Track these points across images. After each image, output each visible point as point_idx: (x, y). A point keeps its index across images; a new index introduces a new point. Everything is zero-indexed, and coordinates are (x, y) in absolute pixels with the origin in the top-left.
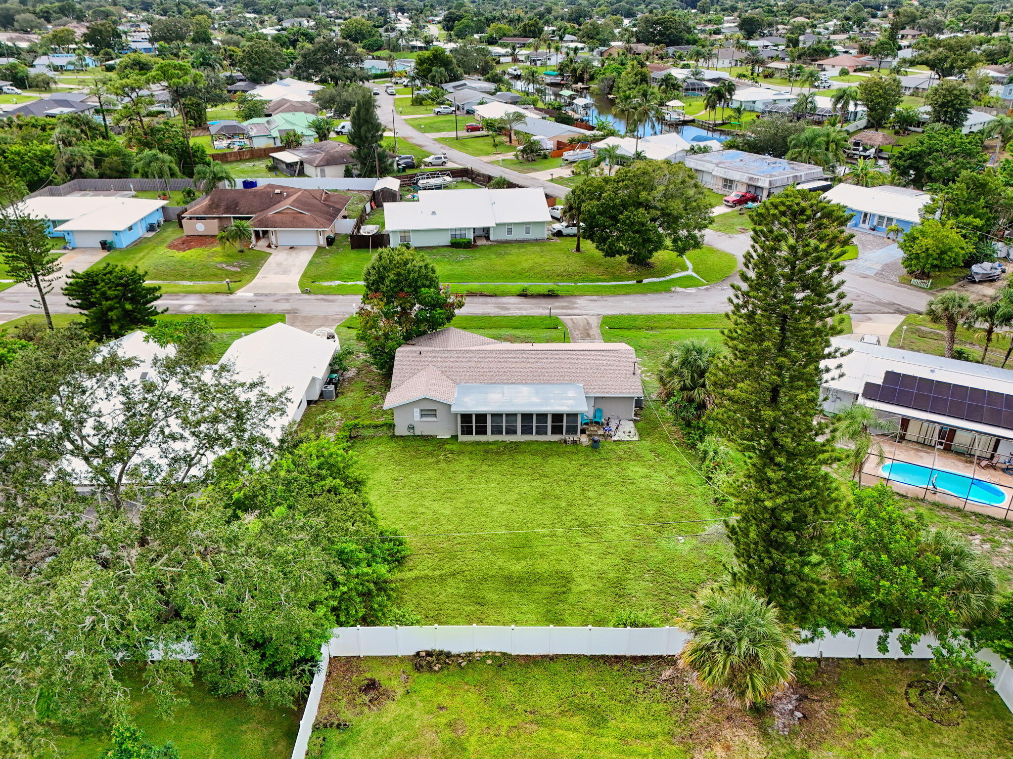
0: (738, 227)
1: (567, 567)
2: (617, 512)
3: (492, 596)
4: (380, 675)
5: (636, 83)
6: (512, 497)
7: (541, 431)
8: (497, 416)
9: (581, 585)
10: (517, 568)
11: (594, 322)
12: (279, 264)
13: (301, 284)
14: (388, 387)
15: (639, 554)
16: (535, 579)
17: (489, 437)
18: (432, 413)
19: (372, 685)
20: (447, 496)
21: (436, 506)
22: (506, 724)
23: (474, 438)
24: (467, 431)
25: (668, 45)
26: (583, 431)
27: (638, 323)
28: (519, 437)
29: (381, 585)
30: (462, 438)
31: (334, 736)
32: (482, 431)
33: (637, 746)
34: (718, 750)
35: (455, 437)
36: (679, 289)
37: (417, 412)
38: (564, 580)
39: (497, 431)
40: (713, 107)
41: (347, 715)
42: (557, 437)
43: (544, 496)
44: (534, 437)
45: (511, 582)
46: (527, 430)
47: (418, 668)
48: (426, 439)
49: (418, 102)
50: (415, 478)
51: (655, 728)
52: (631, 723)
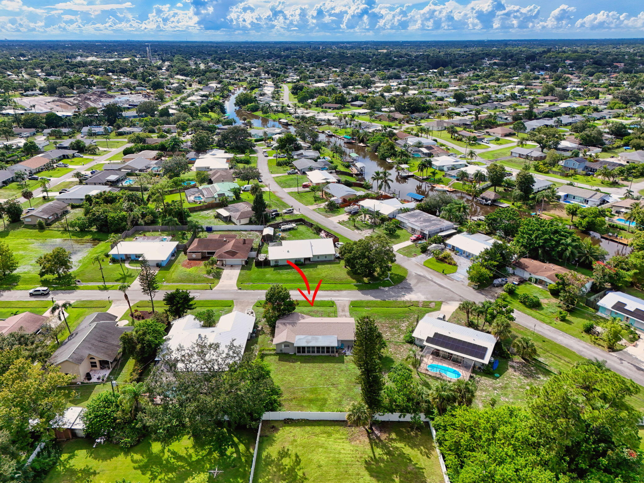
0: (413, 254)
1: (326, 396)
2: (343, 380)
3: (305, 405)
4: (275, 425)
5: (388, 150)
6: (312, 375)
7: (323, 352)
8: (309, 347)
9: (330, 402)
10: (312, 396)
11: (347, 304)
12: (228, 275)
13: (237, 285)
14: (273, 337)
15: (347, 393)
16: (317, 400)
17: (306, 354)
18: (288, 346)
19: (273, 427)
20: (292, 374)
21: (289, 378)
22: (307, 436)
23: (301, 354)
24: (299, 352)
25: (412, 112)
26: (337, 352)
27: (364, 304)
28: (316, 354)
29: (275, 401)
30: (297, 354)
31: (265, 438)
32: (304, 352)
33: (339, 441)
34: (358, 442)
35: (295, 354)
36: (382, 288)
37: (283, 346)
38: (325, 400)
39: (309, 352)
40: (422, 170)
41: (268, 434)
42: (328, 354)
43: (322, 375)
44: (321, 354)
45: (311, 401)
46: (318, 352)
47: (285, 423)
48: (286, 354)
49: (279, 164)
50: (282, 368)
51: (344, 437)
52: (338, 436)
